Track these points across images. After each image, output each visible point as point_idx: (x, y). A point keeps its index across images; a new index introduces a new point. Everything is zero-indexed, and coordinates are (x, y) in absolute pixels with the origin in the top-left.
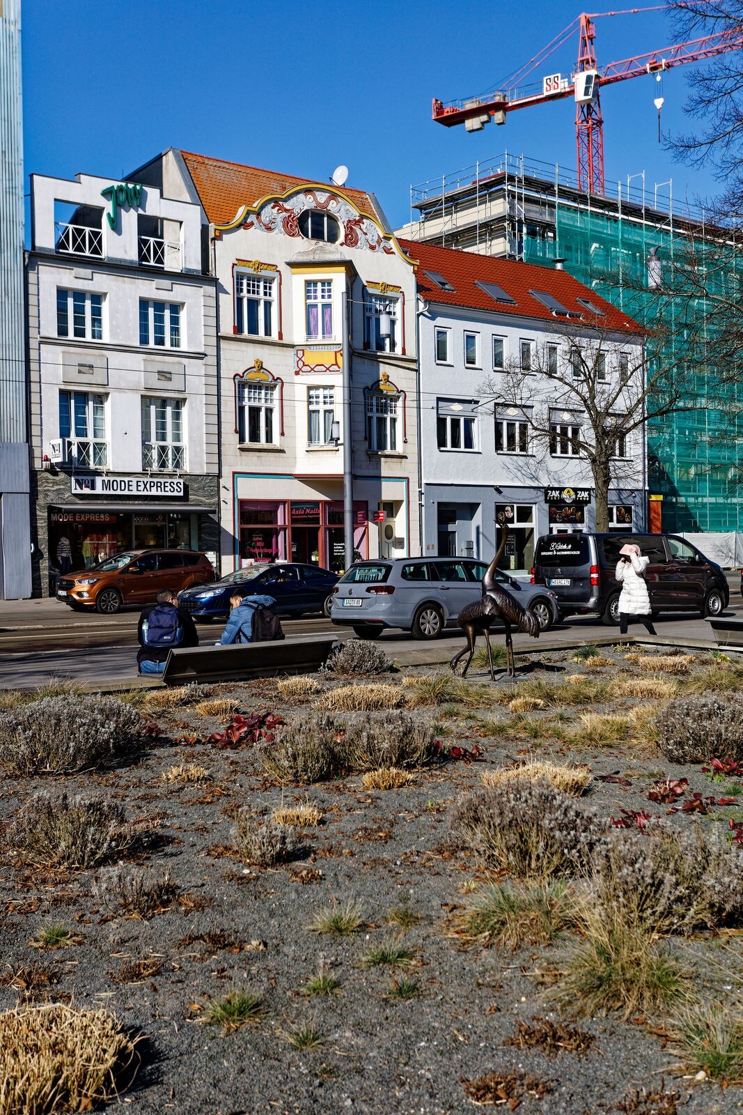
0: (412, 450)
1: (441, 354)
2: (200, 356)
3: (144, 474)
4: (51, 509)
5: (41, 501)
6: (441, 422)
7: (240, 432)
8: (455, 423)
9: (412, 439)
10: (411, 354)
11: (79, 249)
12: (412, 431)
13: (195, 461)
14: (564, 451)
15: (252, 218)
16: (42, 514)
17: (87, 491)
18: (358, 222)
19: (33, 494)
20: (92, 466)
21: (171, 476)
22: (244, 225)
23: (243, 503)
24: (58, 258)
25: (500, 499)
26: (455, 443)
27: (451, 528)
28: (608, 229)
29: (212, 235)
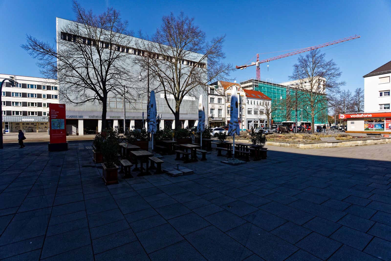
0: (245, 115)
1: (248, 103)
2: (224, 104)
3: (218, 118)
4: (210, 122)
5: (209, 121)
6: (248, 111)
7: (227, 113)
8: (250, 111)
9: (245, 113)
10: (245, 103)
11: (212, 93)
12: (245, 112)
13: (223, 116)
14: (262, 114)
15: (229, 89)
16: (209, 122)
17: (213, 120)
18: (239, 88)
19: (208, 120)
20: (213, 117)
21: (221, 118)
22: (228, 89)
23: (228, 121)
24: (211, 94)
25: (255, 120)
26: (250, 114)
27: (249, 124)
28: (265, 85)
29: (225, 91)
